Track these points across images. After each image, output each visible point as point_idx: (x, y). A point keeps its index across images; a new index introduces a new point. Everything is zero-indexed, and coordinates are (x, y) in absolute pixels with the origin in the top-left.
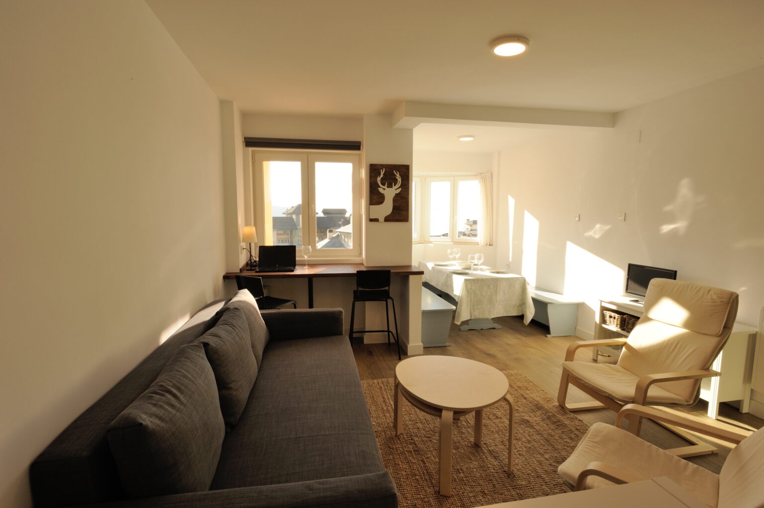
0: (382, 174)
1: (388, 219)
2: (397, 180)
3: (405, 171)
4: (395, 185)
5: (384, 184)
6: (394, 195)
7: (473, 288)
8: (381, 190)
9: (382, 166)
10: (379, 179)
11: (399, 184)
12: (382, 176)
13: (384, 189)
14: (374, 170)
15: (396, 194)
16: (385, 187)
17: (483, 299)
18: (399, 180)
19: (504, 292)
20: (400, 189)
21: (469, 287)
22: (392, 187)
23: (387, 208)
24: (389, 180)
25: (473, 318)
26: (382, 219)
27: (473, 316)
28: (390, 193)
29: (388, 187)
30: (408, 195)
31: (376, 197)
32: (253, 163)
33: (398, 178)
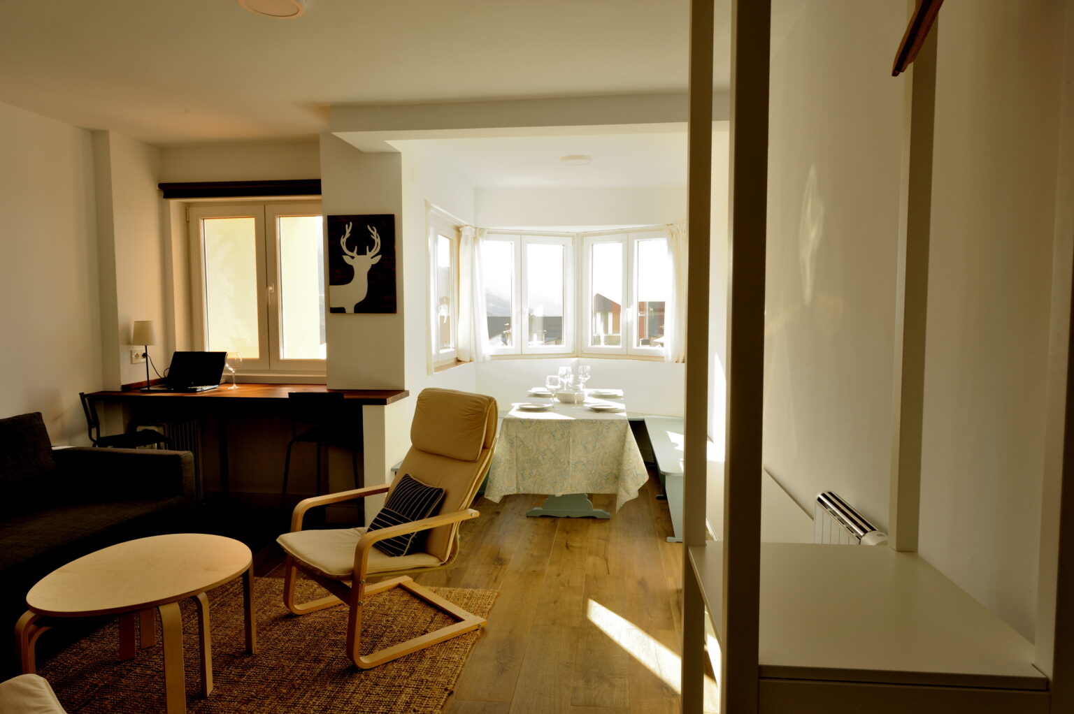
0: (348, 231)
1: (361, 308)
2: (374, 241)
3: (387, 225)
4: (370, 250)
5: (352, 251)
6: (369, 267)
7: (521, 436)
8: (347, 259)
9: (347, 219)
10: (343, 241)
11: (377, 248)
12: (348, 235)
13: (353, 257)
14: (334, 226)
15: (372, 265)
16: (354, 254)
17: (540, 458)
18: (378, 240)
19: (585, 448)
20: (380, 257)
22: (365, 254)
23: (358, 288)
24: (361, 243)
25: (522, 491)
26: (350, 309)
27: (521, 489)
28: (362, 264)
29: (359, 253)
30: (394, 265)
31: (337, 273)
32: (188, 222)
33: (374, 238)
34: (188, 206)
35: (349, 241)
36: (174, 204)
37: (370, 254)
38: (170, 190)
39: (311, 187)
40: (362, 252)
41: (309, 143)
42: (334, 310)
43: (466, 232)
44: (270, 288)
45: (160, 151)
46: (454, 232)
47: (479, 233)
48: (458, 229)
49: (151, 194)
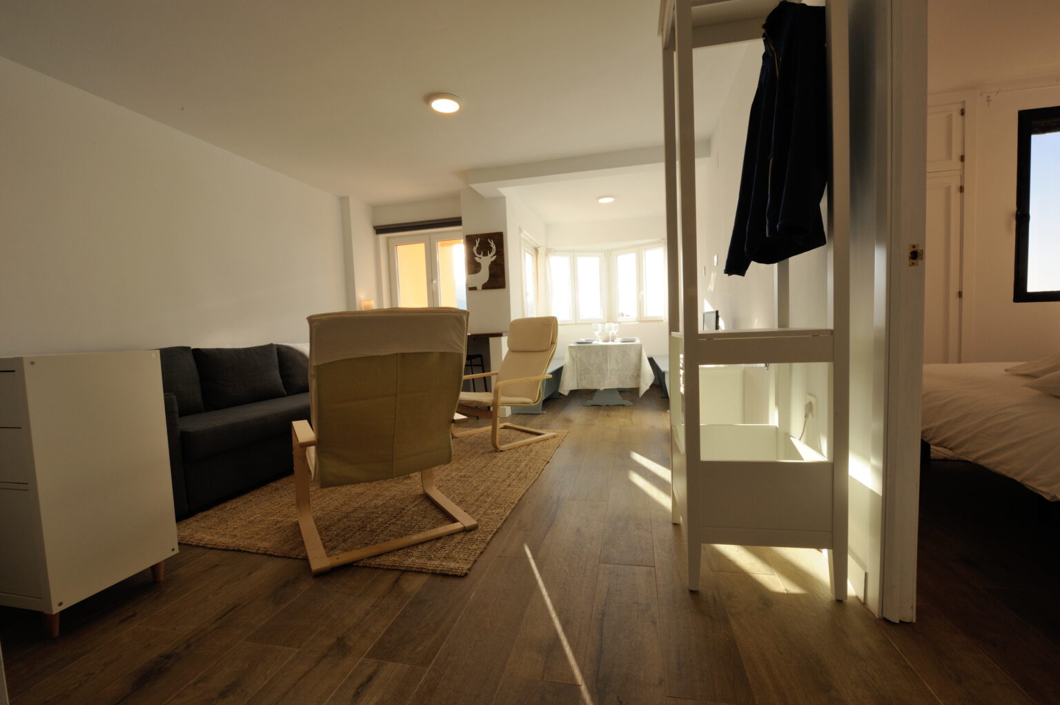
0: (477, 243)
1: (485, 287)
2: (492, 248)
3: (499, 238)
4: (490, 253)
5: (479, 254)
6: (489, 263)
7: (579, 355)
8: (477, 259)
9: (477, 236)
10: (475, 249)
11: (494, 252)
12: (477, 245)
13: (480, 258)
14: (470, 240)
15: (492, 262)
16: (481, 256)
17: (591, 368)
18: (494, 247)
19: (616, 361)
20: (495, 257)
21: (575, 355)
22: (487, 256)
23: (484, 275)
24: (484, 249)
26: (480, 287)
27: (581, 387)
28: (486, 261)
29: (484, 256)
30: (503, 261)
31: (473, 267)
32: (388, 248)
33: (492, 246)
34: (388, 239)
35: (478, 249)
36: (382, 237)
37: (490, 256)
38: (380, 230)
39: (457, 222)
40: (485, 255)
41: (455, 197)
42: (471, 289)
43: (541, 251)
44: (434, 282)
45: (375, 208)
46: (534, 251)
47: (549, 251)
48: (536, 250)
49: (371, 231)
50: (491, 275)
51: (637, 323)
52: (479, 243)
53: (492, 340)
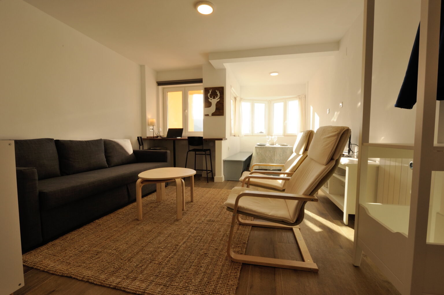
0: (210, 92)
1: (213, 114)
2: (218, 95)
3: (221, 91)
4: (216, 97)
5: (211, 97)
6: (216, 102)
7: (260, 152)
8: (210, 100)
9: (210, 88)
10: (209, 95)
11: (219, 97)
12: (210, 93)
13: (211, 100)
14: (206, 90)
16: (212, 99)
17: (266, 158)
18: (219, 94)
19: (280, 155)
20: (219, 99)
21: (258, 151)
22: (215, 98)
23: (213, 108)
24: (214, 95)
26: (210, 115)
27: (260, 167)
28: (214, 101)
29: (213, 98)
30: (223, 102)
31: (208, 104)
32: (163, 93)
33: (218, 94)
34: (164, 88)
35: (210, 95)
36: (161, 87)
37: (216, 99)
38: (160, 84)
39: (200, 81)
40: (214, 98)
41: (199, 68)
42: (206, 115)
43: (238, 99)
44: (186, 111)
45: (158, 72)
46: (234, 99)
47: (241, 99)
48: (235, 98)
49: (155, 84)
50: (216, 109)
51: (283, 136)
52: (211, 92)
53: (216, 142)
